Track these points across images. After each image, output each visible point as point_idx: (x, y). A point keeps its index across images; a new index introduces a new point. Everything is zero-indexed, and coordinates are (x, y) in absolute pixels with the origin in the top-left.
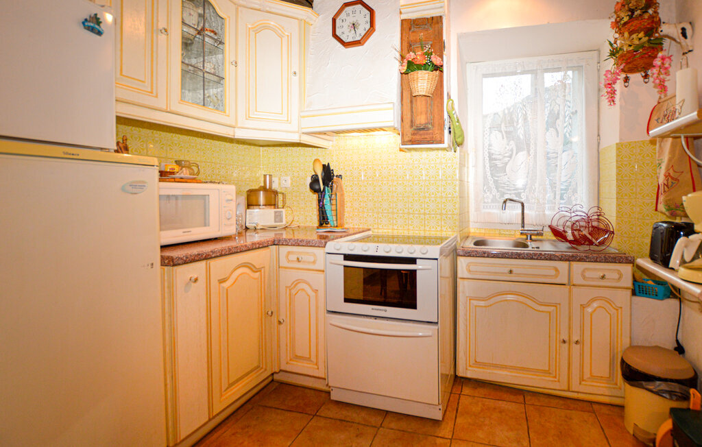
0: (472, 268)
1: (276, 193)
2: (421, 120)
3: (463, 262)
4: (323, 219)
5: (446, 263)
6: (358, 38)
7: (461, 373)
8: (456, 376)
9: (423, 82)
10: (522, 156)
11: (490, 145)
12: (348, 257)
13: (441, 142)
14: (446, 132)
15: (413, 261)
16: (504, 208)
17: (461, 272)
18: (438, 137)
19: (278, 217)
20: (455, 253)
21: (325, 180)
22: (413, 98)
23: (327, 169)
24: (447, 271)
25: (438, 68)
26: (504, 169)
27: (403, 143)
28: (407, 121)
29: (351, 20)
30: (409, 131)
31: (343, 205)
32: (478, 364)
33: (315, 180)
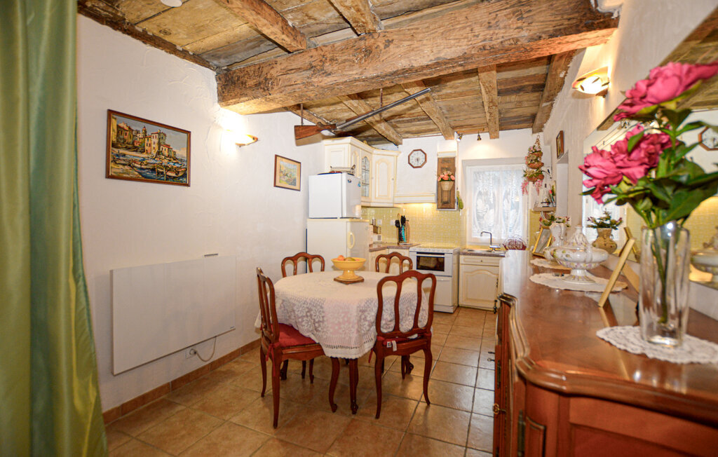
0: (466, 260)
1: (377, 227)
2: (446, 199)
3: (462, 257)
4: (400, 238)
5: (455, 257)
6: (419, 165)
7: (461, 303)
8: (458, 306)
9: (447, 186)
10: (492, 212)
11: (477, 206)
12: (418, 253)
13: (454, 208)
14: (456, 204)
15: (443, 254)
16: (481, 235)
17: (461, 262)
18: (452, 206)
19: (379, 238)
20: (459, 254)
21: (401, 223)
22: (442, 191)
23: (403, 219)
24: (456, 261)
25: (454, 181)
26: (483, 218)
27: (438, 208)
28: (440, 200)
29: (416, 157)
30: (440, 204)
31: (409, 233)
32: (467, 299)
33: (397, 222)
